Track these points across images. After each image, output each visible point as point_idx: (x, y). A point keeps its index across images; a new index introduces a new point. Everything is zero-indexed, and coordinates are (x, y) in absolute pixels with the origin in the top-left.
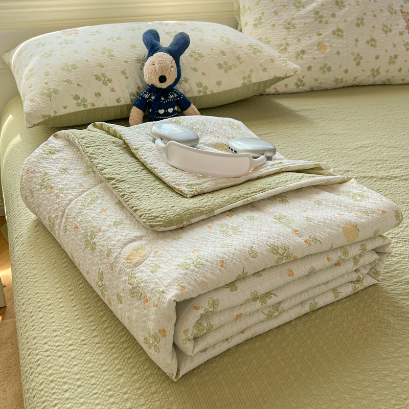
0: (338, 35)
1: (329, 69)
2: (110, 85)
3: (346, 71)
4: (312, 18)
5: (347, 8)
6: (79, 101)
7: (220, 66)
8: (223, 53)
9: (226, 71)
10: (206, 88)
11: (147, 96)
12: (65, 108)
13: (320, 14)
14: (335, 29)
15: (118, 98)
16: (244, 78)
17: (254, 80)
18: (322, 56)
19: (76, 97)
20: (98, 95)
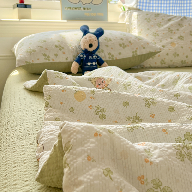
0: (181, 39)
1: (178, 55)
2: (63, 50)
3: (187, 57)
4: (167, 31)
5: (184, 27)
6: (46, 57)
7: (120, 45)
8: (122, 39)
9: (124, 48)
10: (113, 56)
11: (81, 56)
12: (38, 59)
13: (171, 29)
14: (179, 36)
15: (66, 57)
16: (133, 52)
17: (139, 53)
18: (173, 48)
19: (45, 55)
20: (56, 55)
